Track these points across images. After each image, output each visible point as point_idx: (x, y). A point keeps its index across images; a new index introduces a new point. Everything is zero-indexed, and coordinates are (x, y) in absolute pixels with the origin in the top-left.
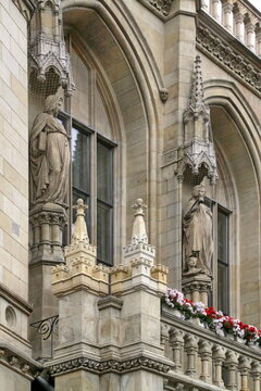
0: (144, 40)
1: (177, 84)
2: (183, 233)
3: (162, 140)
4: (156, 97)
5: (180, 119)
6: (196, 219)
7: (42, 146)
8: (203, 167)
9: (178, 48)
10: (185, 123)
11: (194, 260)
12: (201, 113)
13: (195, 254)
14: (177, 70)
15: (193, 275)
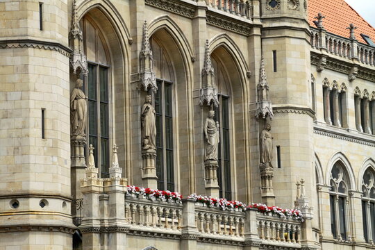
0: (120, 15)
1: (136, 36)
2: (142, 124)
3: (130, 66)
4: (127, 43)
5: (138, 57)
6: (147, 117)
7: (75, 108)
8: (150, 87)
9: (136, 17)
10: (140, 59)
11: (147, 141)
12: (148, 55)
13: (147, 137)
14: (136, 28)
15: (147, 149)
